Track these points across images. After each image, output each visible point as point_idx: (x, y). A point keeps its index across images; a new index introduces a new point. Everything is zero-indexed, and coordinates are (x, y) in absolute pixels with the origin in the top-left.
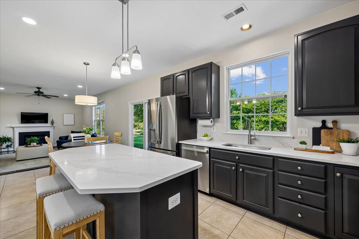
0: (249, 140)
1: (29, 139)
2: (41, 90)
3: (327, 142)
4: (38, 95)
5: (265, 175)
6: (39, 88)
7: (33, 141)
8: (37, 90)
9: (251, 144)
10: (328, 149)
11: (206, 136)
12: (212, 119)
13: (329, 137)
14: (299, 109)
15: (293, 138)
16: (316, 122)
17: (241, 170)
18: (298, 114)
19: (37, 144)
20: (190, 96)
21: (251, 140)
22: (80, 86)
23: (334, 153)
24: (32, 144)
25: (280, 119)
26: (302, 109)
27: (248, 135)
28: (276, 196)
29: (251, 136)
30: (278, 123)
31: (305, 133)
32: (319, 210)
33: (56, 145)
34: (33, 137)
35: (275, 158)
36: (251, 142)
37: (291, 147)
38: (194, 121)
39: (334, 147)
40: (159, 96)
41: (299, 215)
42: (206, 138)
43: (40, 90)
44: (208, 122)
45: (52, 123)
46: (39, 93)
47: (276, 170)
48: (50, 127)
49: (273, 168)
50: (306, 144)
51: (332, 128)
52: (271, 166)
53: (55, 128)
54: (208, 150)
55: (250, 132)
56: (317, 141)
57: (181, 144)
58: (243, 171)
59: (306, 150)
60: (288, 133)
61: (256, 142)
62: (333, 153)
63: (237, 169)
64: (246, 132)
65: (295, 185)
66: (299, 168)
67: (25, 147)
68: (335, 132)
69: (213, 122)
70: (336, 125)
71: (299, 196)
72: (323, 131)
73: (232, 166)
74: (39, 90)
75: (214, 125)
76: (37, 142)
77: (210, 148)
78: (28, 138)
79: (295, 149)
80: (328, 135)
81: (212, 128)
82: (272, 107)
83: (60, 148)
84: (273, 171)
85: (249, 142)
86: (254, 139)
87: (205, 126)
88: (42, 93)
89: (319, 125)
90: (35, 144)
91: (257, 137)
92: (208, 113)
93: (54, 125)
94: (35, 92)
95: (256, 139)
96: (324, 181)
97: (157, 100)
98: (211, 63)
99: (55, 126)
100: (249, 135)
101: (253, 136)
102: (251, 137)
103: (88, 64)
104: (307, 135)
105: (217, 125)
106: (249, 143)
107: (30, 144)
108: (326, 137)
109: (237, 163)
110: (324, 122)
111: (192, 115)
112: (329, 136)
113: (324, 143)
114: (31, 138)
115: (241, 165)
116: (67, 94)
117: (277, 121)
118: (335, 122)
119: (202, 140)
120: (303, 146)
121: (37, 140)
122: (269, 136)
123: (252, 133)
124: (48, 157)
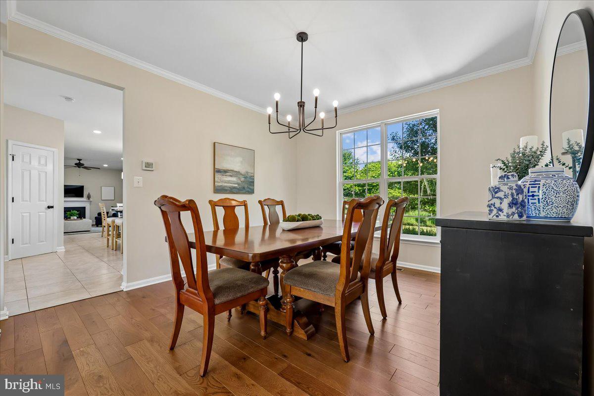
1: (69, 212)
2: (81, 162)
4: (79, 167)
6: (79, 160)
8: (78, 162)
19: (78, 218)
24: (72, 218)
33: (95, 223)
34: (73, 212)
46: (79, 165)
53: (92, 203)
67: (68, 220)
74: (80, 162)
76: (78, 216)
88: (83, 165)
90: (75, 218)
93: (91, 199)
94: (76, 164)
99: (91, 201)
107: (70, 218)
121: (77, 214)
124: (89, 231)
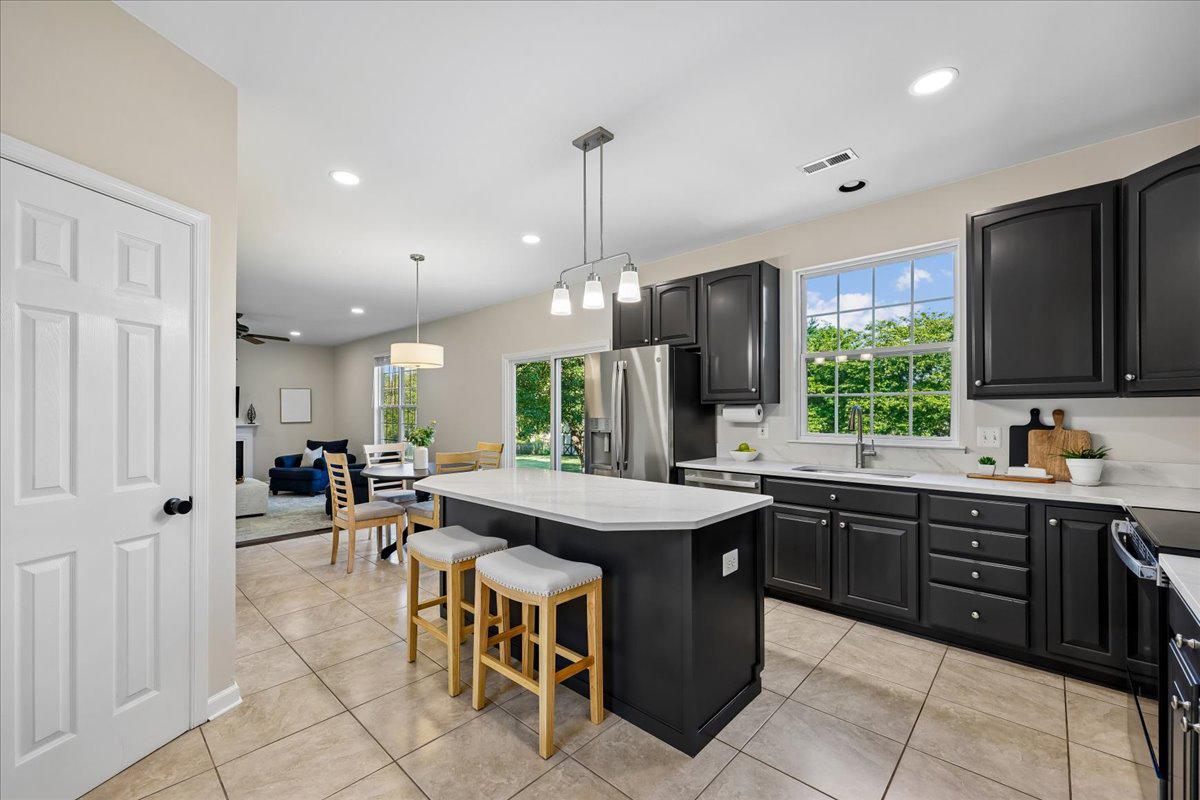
0: (859, 458)
3: (1042, 458)
5: (900, 533)
9: (863, 467)
10: (1041, 473)
11: (743, 448)
12: (759, 406)
13: (1044, 448)
14: (978, 383)
15: (966, 451)
16: (1017, 413)
17: (843, 524)
18: (974, 394)
20: (703, 344)
21: (863, 456)
22: (357, 311)
23: (1054, 482)
25: (939, 402)
26: (984, 383)
27: (857, 445)
28: (925, 577)
29: (863, 447)
30: (936, 416)
31: (992, 438)
32: (1016, 601)
35: (922, 495)
36: (863, 462)
37: (961, 473)
38: (708, 412)
39: (1057, 470)
40: (608, 347)
41: (975, 615)
42: (745, 455)
44: (749, 414)
45: (251, 416)
47: (924, 521)
48: (245, 430)
49: (918, 518)
50: (993, 463)
51: (1052, 428)
52: (913, 513)
53: (259, 430)
54: (758, 481)
55: (861, 438)
56: (1019, 456)
57: (683, 469)
58: (847, 527)
59: (993, 477)
60: (954, 440)
61: (875, 463)
62: (1052, 481)
63: (832, 524)
64: (852, 439)
65: (967, 551)
66: (975, 512)
68: (1059, 435)
69: (762, 414)
70: (1062, 420)
71: (975, 575)
72: (1032, 434)
73: (821, 516)
75: (763, 420)
77: (763, 477)
79: (968, 477)
80: (1043, 442)
81: (759, 429)
82: (915, 363)
83: (279, 492)
84: (919, 524)
85: (860, 462)
86: (869, 455)
87: (738, 424)
89: (1025, 419)
91: (877, 450)
92: (754, 390)
93: (256, 422)
95: (875, 455)
96: (1024, 537)
97: (603, 356)
98: (760, 265)
99: (256, 427)
100: (859, 446)
101: (868, 447)
102: (863, 450)
103: (422, 259)
104: (997, 444)
105: (771, 419)
106: (859, 466)
108: (1039, 448)
109: (834, 509)
110: (1035, 413)
111: (705, 395)
112: (1046, 445)
113: (1034, 462)
115: (841, 514)
116: (298, 331)
117: (931, 410)
118: (1059, 413)
119: (734, 460)
120: (988, 469)
122: (907, 447)
123: (867, 440)
124: (262, 515)
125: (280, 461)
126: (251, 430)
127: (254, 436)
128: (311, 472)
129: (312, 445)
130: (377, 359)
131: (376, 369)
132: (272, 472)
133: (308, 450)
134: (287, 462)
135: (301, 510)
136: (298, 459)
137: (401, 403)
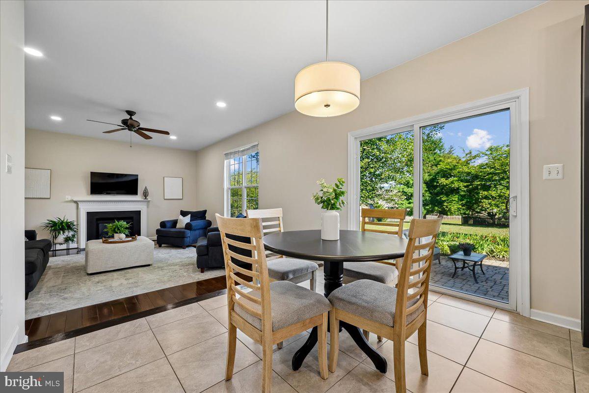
1: (111, 225)
2: (134, 118)
4: (129, 129)
6: (130, 113)
7: (118, 229)
8: (128, 117)
19: (127, 236)
24: (117, 237)
34: (118, 222)
43: (132, 117)
45: (146, 194)
46: (130, 125)
48: (141, 203)
53: (151, 204)
67: (103, 242)
76: (127, 232)
78: (109, 223)
83: (163, 245)
90: (123, 236)
93: (149, 198)
94: (124, 122)
99: (149, 201)
107: (113, 237)
114: (115, 222)
116: (175, 136)
121: (126, 228)
124: (149, 265)
125: (163, 224)
126: (146, 203)
127: (148, 207)
128: (184, 232)
129: (184, 214)
130: (226, 155)
131: (225, 161)
132: (158, 231)
133: (181, 217)
134: (168, 225)
135: (178, 261)
136: (175, 223)
137: (244, 184)
